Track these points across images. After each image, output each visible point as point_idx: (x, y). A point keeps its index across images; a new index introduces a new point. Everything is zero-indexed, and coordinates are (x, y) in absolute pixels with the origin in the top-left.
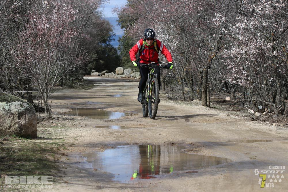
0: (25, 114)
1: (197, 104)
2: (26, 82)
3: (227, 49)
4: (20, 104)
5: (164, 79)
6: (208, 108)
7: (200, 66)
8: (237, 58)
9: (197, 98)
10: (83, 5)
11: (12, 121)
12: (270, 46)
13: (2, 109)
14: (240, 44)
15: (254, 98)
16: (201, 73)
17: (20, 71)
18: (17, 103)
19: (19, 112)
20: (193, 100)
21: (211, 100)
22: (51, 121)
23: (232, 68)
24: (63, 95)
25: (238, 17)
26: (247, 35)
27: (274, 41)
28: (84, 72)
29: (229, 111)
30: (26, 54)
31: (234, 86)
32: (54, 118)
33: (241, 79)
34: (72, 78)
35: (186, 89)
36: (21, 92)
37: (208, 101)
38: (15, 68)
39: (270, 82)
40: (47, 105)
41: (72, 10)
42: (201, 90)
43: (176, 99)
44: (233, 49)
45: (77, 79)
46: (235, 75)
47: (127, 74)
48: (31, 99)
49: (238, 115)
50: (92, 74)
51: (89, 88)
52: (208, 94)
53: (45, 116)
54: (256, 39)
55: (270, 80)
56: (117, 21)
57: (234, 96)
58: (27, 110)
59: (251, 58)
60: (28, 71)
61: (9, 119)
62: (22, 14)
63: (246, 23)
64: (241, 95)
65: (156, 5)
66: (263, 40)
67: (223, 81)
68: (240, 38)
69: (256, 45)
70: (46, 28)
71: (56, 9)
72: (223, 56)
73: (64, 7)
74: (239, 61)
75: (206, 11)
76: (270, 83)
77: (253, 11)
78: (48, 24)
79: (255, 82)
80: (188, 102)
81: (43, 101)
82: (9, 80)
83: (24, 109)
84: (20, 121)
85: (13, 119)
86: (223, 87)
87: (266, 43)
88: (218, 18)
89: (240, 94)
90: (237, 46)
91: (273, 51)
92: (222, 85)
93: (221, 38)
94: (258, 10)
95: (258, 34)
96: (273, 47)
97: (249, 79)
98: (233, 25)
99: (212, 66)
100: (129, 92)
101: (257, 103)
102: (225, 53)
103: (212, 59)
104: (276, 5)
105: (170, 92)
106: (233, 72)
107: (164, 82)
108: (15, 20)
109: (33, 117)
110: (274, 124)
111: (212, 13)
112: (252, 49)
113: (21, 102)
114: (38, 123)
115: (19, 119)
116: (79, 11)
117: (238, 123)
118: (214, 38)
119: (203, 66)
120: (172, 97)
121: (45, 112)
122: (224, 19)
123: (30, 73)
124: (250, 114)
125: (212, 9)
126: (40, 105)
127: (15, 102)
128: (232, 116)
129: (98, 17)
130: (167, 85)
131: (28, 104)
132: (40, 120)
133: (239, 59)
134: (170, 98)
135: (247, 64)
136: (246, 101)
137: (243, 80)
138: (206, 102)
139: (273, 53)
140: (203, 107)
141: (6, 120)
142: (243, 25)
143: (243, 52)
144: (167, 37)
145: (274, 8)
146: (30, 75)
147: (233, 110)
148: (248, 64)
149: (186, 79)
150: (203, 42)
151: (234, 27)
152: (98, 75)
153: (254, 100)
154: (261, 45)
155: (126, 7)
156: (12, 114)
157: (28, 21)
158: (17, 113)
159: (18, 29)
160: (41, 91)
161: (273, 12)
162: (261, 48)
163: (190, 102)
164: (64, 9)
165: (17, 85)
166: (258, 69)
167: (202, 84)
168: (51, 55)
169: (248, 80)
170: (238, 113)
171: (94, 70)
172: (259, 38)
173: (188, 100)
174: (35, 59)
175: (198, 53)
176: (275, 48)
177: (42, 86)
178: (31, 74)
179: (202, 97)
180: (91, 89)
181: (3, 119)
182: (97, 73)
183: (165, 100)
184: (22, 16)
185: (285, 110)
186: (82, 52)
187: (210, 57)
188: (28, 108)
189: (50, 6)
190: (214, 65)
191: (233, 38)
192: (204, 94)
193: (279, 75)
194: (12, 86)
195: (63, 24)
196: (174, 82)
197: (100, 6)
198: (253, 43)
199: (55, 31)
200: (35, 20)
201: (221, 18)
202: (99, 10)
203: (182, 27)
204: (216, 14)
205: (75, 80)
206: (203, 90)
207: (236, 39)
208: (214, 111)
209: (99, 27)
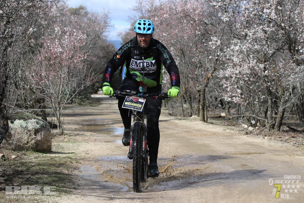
0: (41, 131)
1: (195, 119)
2: (40, 101)
3: (222, 69)
4: (36, 122)
6: (206, 123)
7: (198, 85)
8: (232, 77)
9: (196, 114)
11: (29, 137)
12: (262, 66)
13: (20, 127)
14: (235, 65)
15: (247, 114)
16: (199, 91)
17: (35, 91)
18: (33, 120)
19: (35, 129)
20: (191, 116)
21: (208, 116)
22: (63, 137)
23: (227, 87)
24: (73, 112)
25: (233, 40)
26: (240, 56)
27: (265, 62)
28: (92, 91)
29: (225, 125)
30: (41, 75)
31: (228, 103)
32: (66, 134)
33: (235, 96)
34: (81, 97)
35: (185, 106)
36: (36, 110)
37: (205, 116)
38: (30, 89)
39: (261, 99)
40: (60, 122)
41: (82, 35)
42: (199, 107)
43: (176, 115)
44: (228, 69)
45: (85, 97)
46: (230, 94)
49: (233, 130)
50: (99, 92)
51: (96, 106)
52: (205, 110)
53: (58, 132)
54: (249, 60)
56: (121, 44)
57: (229, 111)
58: (43, 127)
59: (244, 78)
60: (42, 91)
61: (26, 135)
62: (36, 38)
63: (240, 46)
64: (235, 111)
65: (157, 29)
66: (255, 61)
67: (219, 99)
68: (234, 60)
69: (249, 66)
70: (59, 52)
71: (68, 34)
72: (219, 76)
73: (74, 32)
74: (234, 81)
75: (203, 35)
77: (246, 35)
78: (60, 48)
79: (249, 100)
81: (56, 118)
82: (25, 99)
83: (40, 126)
84: (36, 137)
85: (30, 135)
86: (219, 104)
87: (258, 64)
88: (215, 41)
89: (234, 110)
90: (232, 67)
91: (264, 71)
92: (218, 102)
93: (217, 60)
94: (250, 34)
95: (251, 56)
96: (265, 68)
97: (243, 96)
98: (227, 48)
99: (209, 85)
101: (250, 118)
102: (221, 74)
103: (208, 79)
104: (267, 29)
105: (171, 109)
106: (228, 90)
108: (30, 45)
109: (48, 133)
110: (266, 138)
111: (209, 37)
112: (245, 69)
113: (37, 119)
114: (52, 138)
115: (35, 135)
116: (87, 35)
117: (234, 137)
118: (210, 60)
119: (201, 85)
120: (173, 113)
121: (58, 128)
122: (219, 42)
123: (44, 92)
124: (244, 128)
125: (208, 33)
126: (53, 121)
127: (31, 119)
128: (228, 131)
129: (104, 41)
130: (167, 103)
131: (44, 122)
132: (54, 136)
133: (233, 79)
134: (170, 115)
135: (241, 83)
136: (240, 116)
137: (237, 98)
138: (204, 118)
139: (265, 73)
140: (201, 122)
141: (24, 136)
142: (237, 48)
143: (238, 72)
145: (265, 32)
146: (44, 95)
147: (228, 125)
148: (242, 83)
149: (185, 97)
150: (201, 63)
151: (229, 49)
153: (248, 116)
154: (253, 65)
155: (129, 31)
156: (29, 131)
157: (41, 46)
158: (34, 130)
159: (33, 52)
160: (54, 109)
161: (265, 36)
162: (254, 69)
163: (188, 118)
164: (75, 34)
165: (32, 104)
166: (251, 88)
167: (199, 101)
168: (63, 76)
169: (242, 98)
170: (233, 127)
171: (100, 89)
172: (252, 59)
173: (187, 115)
174: (48, 80)
175: (196, 73)
176: (266, 68)
177: (55, 104)
178: (45, 93)
179: (200, 113)
180: (98, 107)
181: (21, 135)
183: (166, 116)
184: (36, 41)
185: (276, 125)
186: (91, 73)
187: (207, 77)
188: (43, 125)
189: (62, 32)
190: (211, 84)
191: (228, 59)
192: (202, 111)
193: (270, 93)
194: (28, 104)
195: (74, 48)
196: (174, 100)
197: (106, 30)
198: (247, 64)
199: (67, 54)
200: (49, 44)
201: (217, 41)
202: (104, 34)
203: (182, 50)
204: (212, 38)
205: (83, 98)
206: (201, 107)
207: (231, 61)
208: (211, 126)
209: (104, 49)
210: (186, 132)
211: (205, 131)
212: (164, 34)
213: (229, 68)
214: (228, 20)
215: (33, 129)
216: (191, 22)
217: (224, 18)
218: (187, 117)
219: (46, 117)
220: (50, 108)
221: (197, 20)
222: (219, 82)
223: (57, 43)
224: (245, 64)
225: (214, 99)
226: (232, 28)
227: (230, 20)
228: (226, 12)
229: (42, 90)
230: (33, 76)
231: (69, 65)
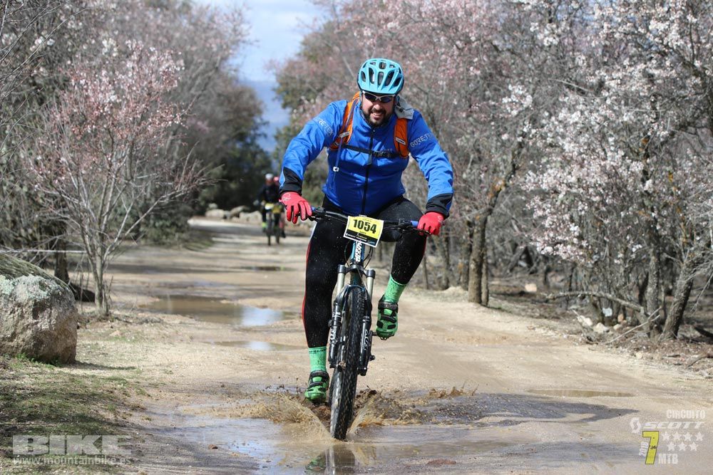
0: (50, 307)
1: (456, 297)
2: (53, 229)
3: (535, 170)
4: (40, 283)
6: (483, 309)
7: (467, 208)
8: (557, 193)
9: (459, 284)
11: (18, 322)
12: (637, 167)
14: (567, 161)
15: (594, 290)
16: (469, 224)
17: (41, 201)
18: (32, 278)
19: (35, 301)
20: (447, 287)
21: (490, 289)
22: (108, 325)
23: (544, 217)
24: (140, 262)
25: (565, 95)
26: (582, 139)
27: (647, 156)
28: (190, 209)
29: (532, 317)
30: (57, 161)
31: (547, 258)
32: (117, 318)
33: (565, 243)
34: (161, 223)
35: (432, 260)
36: (41, 253)
37: (484, 291)
38: (29, 195)
39: (632, 253)
40: (101, 287)
41: (171, 62)
42: (468, 264)
44: (550, 171)
45: (173, 224)
46: (552, 235)
48: (62, 268)
49: (553, 329)
50: (209, 213)
51: (200, 248)
52: (484, 275)
53: (96, 313)
54: (604, 150)
55: (634, 250)
56: (274, 90)
57: (546, 281)
58: (56, 298)
59: (591, 195)
60: (60, 204)
61: (12, 316)
62: (50, 65)
63: (582, 112)
64: (562, 281)
66: (621, 153)
67: (522, 247)
68: (566, 147)
69: (605, 166)
70: (109, 103)
71: (135, 57)
72: (523, 188)
73: (152, 53)
74: (562, 203)
75: (488, 78)
76: (633, 256)
77: (601, 84)
78: (113, 92)
79: (599, 253)
80: (435, 292)
81: (91, 276)
82: (14, 222)
83: (48, 295)
85: (22, 316)
86: (520, 259)
87: (628, 161)
88: (517, 97)
89: (559, 278)
90: (558, 165)
91: (643, 181)
92: (518, 254)
93: (521, 145)
94: (613, 84)
95: (611, 140)
96: (645, 172)
97: (584, 244)
98: (551, 115)
99: (496, 210)
100: (295, 262)
101: (599, 300)
102: (530, 181)
103: (496, 194)
104: (656, 72)
106: (547, 225)
108: (34, 81)
109: (68, 313)
110: (639, 355)
111: (503, 85)
112: (594, 174)
113: (43, 276)
114: (78, 327)
115: (35, 316)
116: (185, 62)
117: (553, 347)
118: (503, 144)
119: (477, 208)
121: (97, 302)
122: (528, 101)
123: (64, 207)
124: (584, 327)
125: (501, 75)
126: (85, 283)
127: (27, 275)
128: (540, 331)
129: (229, 81)
131: (58, 283)
132: (85, 321)
133: (561, 196)
135: (580, 208)
136: (574, 295)
137: (569, 247)
138: (479, 294)
139: (644, 186)
140: (472, 305)
141: (5, 319)
142: (575, 117)
143: (573, 179)
145: (651, 78)
146: (64, 212)
147: (541, 316)
148: (583, 209)
150: (478, 151)
151: (553, 118)
152: (222, 216)
153: (594, 296)
154: (615, 164)
155: (296, 59)
156: (19, 305)
157: (65, 85)
158: (31, 303)
159: (41, 101)
160: (88, 252)
161: (649, 89)
162: (616, 173)
163: (439, 292)
164: (152, 58)
165: (31, 235)
166: (606, 222)
167: (470, 250)
168: (116, 166)
170: (553, 323)
171: (214, 205)
172: (612, 148)
173: (436, 286)
174: (77, 176)
175: (464, 176)
176: (650, 173)
177: (91, 238)
178: (66, 209)
179: (470, 282)
180: (203, 250)
182: (221, 213)
184: (51, 71)
185: (667, 322)
186: (190, 163)
187: (494, 188)
188: (57, 292)
189: (119, 51)
190: (502, 208)
191: (551, 145)
192: (476, 275)
193: (656, 238)
194: (21, 236)
195: (149, 94)
197: (237, 53)
198: (597, 160)
199: (130, 111)
200: (82, 82)
201: (523, 96)
202: (233, 62)
203: (430, 114)
204: (510, 87)
205: (167, 227)
206: (472, 266)
207: (557, 149)
208: (496, 316)
209: (229, 101)
210: (432, 328)
211: (480, 328)
213: (551, 168)
214: (556, 42)
215: (29, 300)
216: (458, 43)
217: (545, 37)
218: (436, 290)
219: (66, 271)
220: (79, 248)
221: (473, 39)
222: (525, 202)
223: (104, 79)
224: (595, 159)
225: (508, 246)
226: (565, 63)
227: (560, 42)
228: (550, 21)
229: (59, 199)
230: (36, 163)
231: (134, 140)
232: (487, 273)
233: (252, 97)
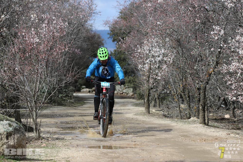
0: (14, 134)
1: (194, 122)
2: (13, 100)
3: (226, 64)
4: (9, 124)
5: (159, 96)
6: (206, 126)
7: (197, 82)
8: (237, 73)
9: (195, 116)
10: (72, 17)
16: (199, 89)
17: (7, 88)
18: (5, 122)
19: (7, 132)
20: (190, 118)
21: (209, 117)
22: (40, 141)
23: (231, 84)
24: (52, 113)
25: (238, 29)
28: (74, 89)
29: (229, 129)
30: (14, 70)
31: (234, 102)
32: (44, 138)
34: (61, 95)
35: (182, 106)
36: (9, 111)
37: (206, 118)
38: (2, 86)
40: (36, 124)
41: (62, 24)
42: (199, 107)
43: (172, 117)
44: (233, 64)
45: (67, 96)
46: (235, 92)
47: (119, 90)
48: (18, 118)
49: (238, 134)
50: (82, 90)
51: (79, 106)
52: (206, 112)
53: (34, 136)
56: (108, 34)
57: (233, 113)
58: (16, 130)
60: (16, 89)
62: (9, 27)
64: (241, 112)
65: (150, 17)
67: (223, 98)
68: (240, 52)
70: (36, 43)
71: (46, 22)
72: (222, 72)
73: (54, 20)
74: (239, 77)
75: (204, 23)
78: (37, 38)
81: (32, 120)
83: (13, 129)
86: (222, 104)
88: (217, 31)
89: (240, 111)
90: (237, 61)
92: (221, 101)
93: (220, 52)
98: (232, 38)
99: (210, 82)
100: (121, 110)
102: (224, 68)
103: (210, 75)
105: (166, 109)
106: (233, 88)
107: (159, 98)
109: (22, 137)
111: (211, 26)
113: (10, 121)
114: (27, 143)
115: (7, 139)
116: (68, 24)
118: (212, 53)
119: (201, 82)
120: (168, 114)
121: (34, 131)
122: (222, 32)
123: (18, 90)
125: (209, 21)
126: (29, 123)
127: (3, 121)
128: (232, 135)
129: (88, 31)
130: (162, 102)
131: (17, 124)
132: (29, 140)
133: (239, 74)
134: (165, 116)
138: (205, 120)
140: (201, 125)
144: (163, 51)
147: (233, 129)
149: (183, 96)
150: (201, 56)
151: (234, 40)
152: (88, 91)
155: (118, 20)
157: (16, 36)
158: (5, 133)
159: (5, 43)
160: (30, 110)
164: (54, 22)
165: (4, 103)
167: (199, 101)
168: (40, 71)
170: (238, 131)
171: (84, 86)
173: (185, 117)
174: (23, 76)
175: (195, 68)
177: (31, 104)
178: (19, 91)
179: (200, 115)
180: (81, 107)
182: (88, 90)
183: (160, 118)
184: (9, 29)
186: (73, 68)
187: (208, 72)
188: (16, 127)
189: (38, 19)
190: (212, 81)
191: (233, 52)
192: (202, 112)
195: (53, 38)
196: (170, 99)
197: (91, 18)
199: (45, 46)
200: (23, 34)
201: (220, 31)
202: (89, 22)
203: (178, 41)
204: (214, 27)
205: (64, 97)
206: (201, 108)
207: (236, 54)
208: (213, 129)
209: (89, 40)
210: (184, 136)
211: (205, 135)
212: (158, 23)
213: (234, 62)
214: (233, 6)
215: (4, 132)
216: (190, 8)
217: (228, 4)
218: (185, 119)
220: (25, 108)
221: (196, 6)
222: (223, 78)
223: (33, 32)
226: (238, 15)
227: (235, 6)
229: (15, 87)
230: (5, 71)
231: (48, 59)
232: (207, 110)
233: (99, 37)
